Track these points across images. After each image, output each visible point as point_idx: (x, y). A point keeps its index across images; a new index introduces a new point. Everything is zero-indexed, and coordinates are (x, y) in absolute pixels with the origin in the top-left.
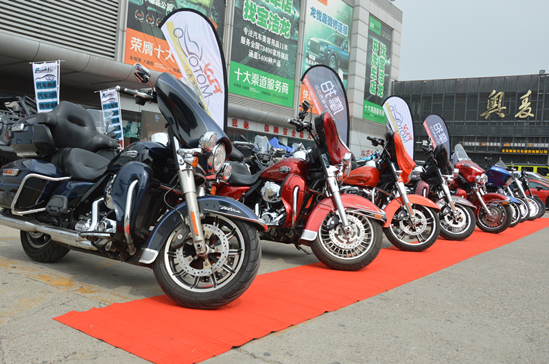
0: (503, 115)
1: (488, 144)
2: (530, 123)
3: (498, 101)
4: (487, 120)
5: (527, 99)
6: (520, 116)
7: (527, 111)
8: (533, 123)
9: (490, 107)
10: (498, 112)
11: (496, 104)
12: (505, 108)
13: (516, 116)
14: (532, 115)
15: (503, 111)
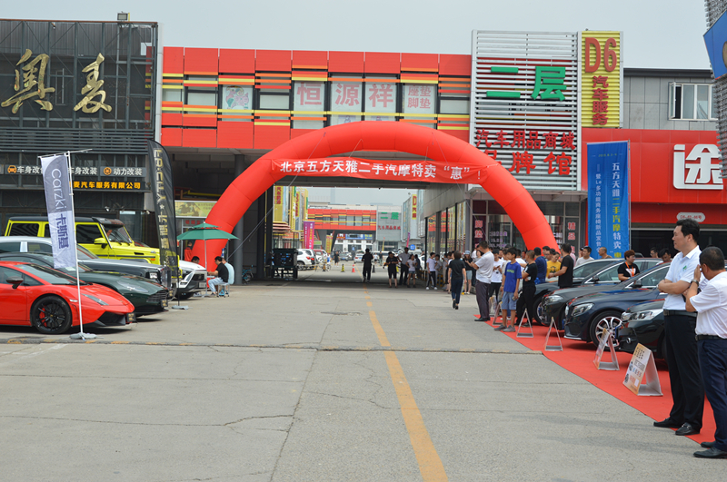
0: (49, 106)
1: (20, 169)
2: (107, 125)
3: (37, 74)
4: (17, 114)
5: (96, 74)
6: (86, 110)
7: (97, 98)
8: (111, 125)
9: (22, 87)
10: (38, 97)
11: (32, 82)
12: (53, 90)
13: (77, 108)
14: (109, 108)
15: (50, 96)
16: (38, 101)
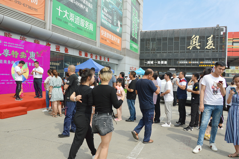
0: (199, 48)
1: (192, 62)
3: (196, 41)
4: (191, 50)
5: (211, 39)
6: (208, 48)
7: (211, 45)
8: (214, 51)
9: (192, 43)
10: (196, 46)
11: (195, 42)
12: (200, 44)
13: (206, 48)
14: (214, 47)
15: (199, 46)
16: (196, 47)
